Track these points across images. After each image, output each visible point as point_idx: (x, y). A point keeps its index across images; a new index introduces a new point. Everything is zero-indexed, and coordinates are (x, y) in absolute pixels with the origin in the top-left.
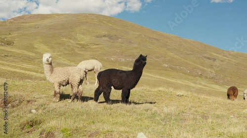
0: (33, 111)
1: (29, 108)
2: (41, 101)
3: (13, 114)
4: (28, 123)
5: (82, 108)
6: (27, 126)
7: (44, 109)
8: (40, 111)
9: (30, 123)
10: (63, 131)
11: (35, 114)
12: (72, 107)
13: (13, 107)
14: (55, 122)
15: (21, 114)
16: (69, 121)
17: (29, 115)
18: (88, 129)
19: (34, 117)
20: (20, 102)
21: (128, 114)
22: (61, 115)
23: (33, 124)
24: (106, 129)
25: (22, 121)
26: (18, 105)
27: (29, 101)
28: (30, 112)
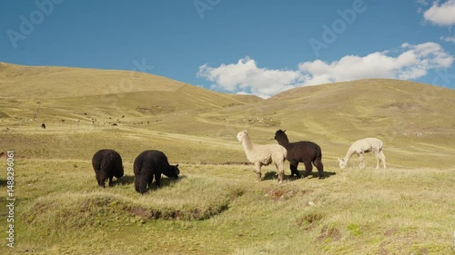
0: (311, 203)
1: (305, 200)
2: (319, 191)
3: (287, 208)
4: (306, 218)
5: (372, 198)
6: (305, 222)
7: (324, 200)
8: (319, 203)
9: (308, 218)
10: (350, 228)
11: (313, 207)
12: (359, 198)
13: (287, 199)
14: (338, 216)
15: (296, 207)
16: (356, 215)
17: (307, 209)
18: (382, 225)
19: (312, 210)
20: (295, 193)
21: (436, 205)
22: (346, 207)
23: (311, 219)
24: (407, 224)
25: (299, 215)
26: (292, 197)
27: (304, 192)
28: (307, 205)
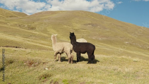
0: (47, 69)
1: (44, 67)
2: (51, 63)
3: (35, 70)
4: (43, 76)
5: (75, 67)
6: (43, 78)
7: (53, 68)
8: (50, 69)
9: (45, 76)
10: (64, 81)
11: (47, 71)
12: (69, 67)
13: (35, 66)
14: (59, 75)
15: (39, 70)
16: (67, 75)
17: (44, 71)
18: (79, 80)
19: (47, 73)
20: (39, 63)
21: (103, 72)
22: (63, 71)
23: (46, 76)
24: (89, 80)
25: (40, 74)
26: (38, 65)
27: (44, 63)
28: (45, 69)
